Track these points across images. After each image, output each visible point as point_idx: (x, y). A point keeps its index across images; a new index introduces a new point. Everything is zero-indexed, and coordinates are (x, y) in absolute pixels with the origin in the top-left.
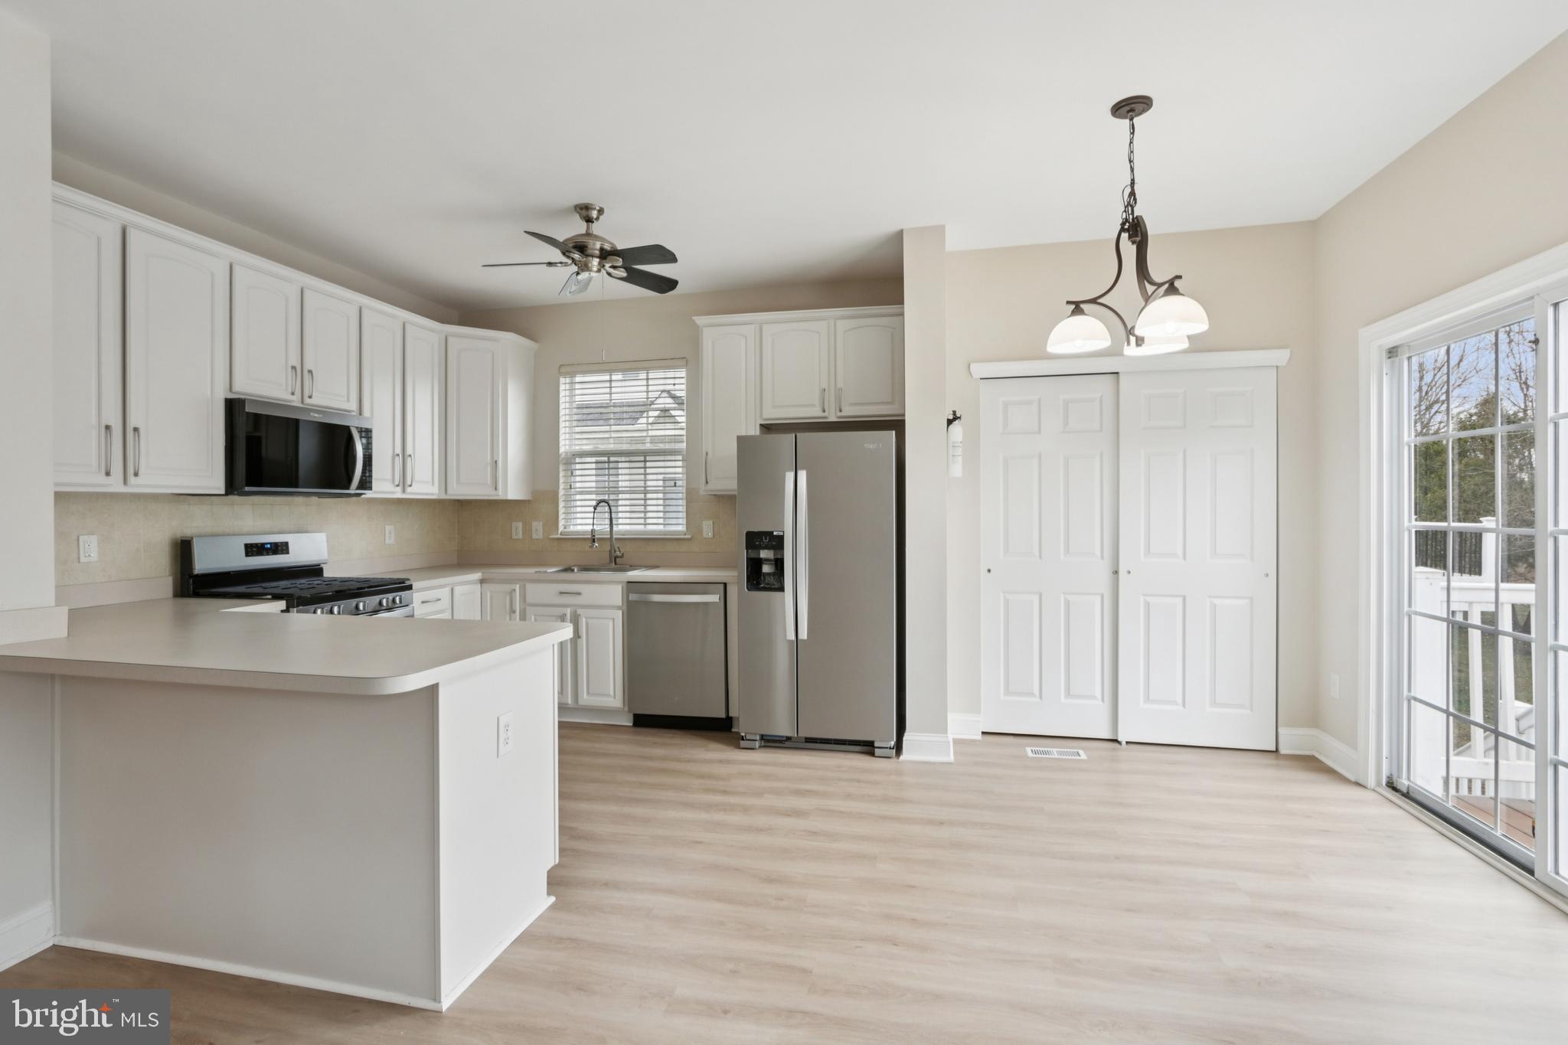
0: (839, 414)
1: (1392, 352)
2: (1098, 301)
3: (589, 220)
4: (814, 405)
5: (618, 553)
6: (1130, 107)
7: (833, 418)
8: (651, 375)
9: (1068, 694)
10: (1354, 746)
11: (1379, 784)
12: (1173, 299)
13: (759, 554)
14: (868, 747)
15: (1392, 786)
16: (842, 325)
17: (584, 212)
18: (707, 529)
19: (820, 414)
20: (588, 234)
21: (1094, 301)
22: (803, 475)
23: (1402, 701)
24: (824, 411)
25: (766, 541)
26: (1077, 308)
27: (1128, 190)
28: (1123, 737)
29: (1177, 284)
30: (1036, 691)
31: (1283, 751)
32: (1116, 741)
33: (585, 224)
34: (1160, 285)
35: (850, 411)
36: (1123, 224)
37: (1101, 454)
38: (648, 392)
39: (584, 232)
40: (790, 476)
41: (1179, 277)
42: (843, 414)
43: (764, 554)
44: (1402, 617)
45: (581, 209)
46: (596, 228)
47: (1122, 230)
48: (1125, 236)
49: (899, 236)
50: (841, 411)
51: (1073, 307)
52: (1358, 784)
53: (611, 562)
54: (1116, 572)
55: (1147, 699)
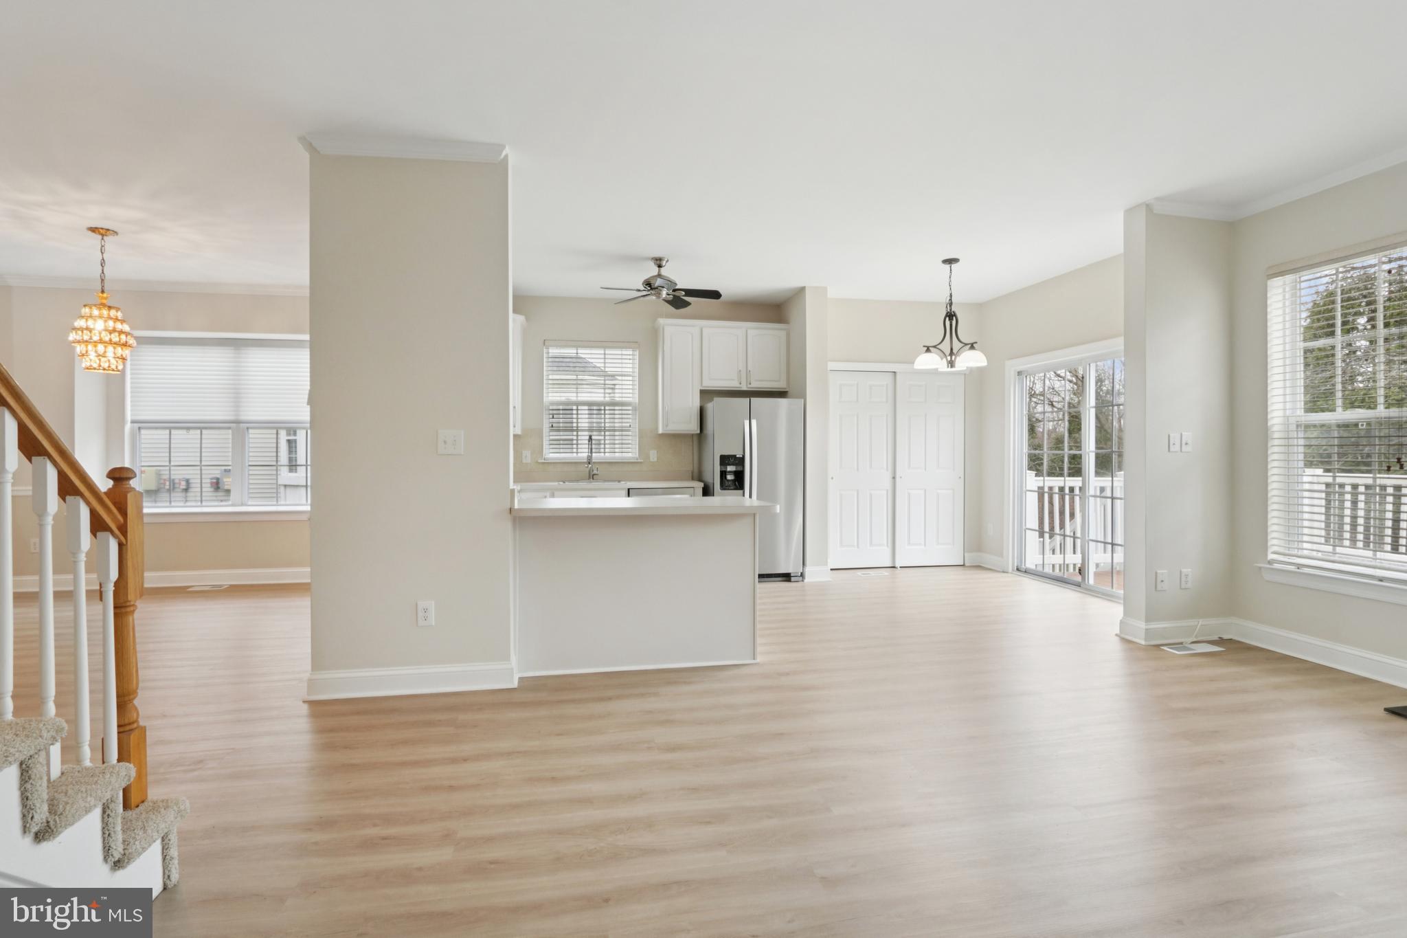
0: (749, 386)
1: (1019, 373)
2: (938, 347)
3: (660, 266)
4: (733, 380)
5: (595, 472)
6: (950, 261)
7: (744, 388)
8: (607, 352)
9: (871, 544)
10: (1001, 555)
11: (1013, 570)
12: (972, 352)
13: (727, 468)
14: (787, 577)
15: (1018, 569)
16: (751, 332)
17: (658, 262)
18: (653, 456)
19: (738, 385)
20: (659, 275)
21: (935, 347)
22: (754, 422)
23: (1022, 531)
24: (740, 384)
25: (732, 460)
26: (928, 350)
27: (949, 298)
28: (898, 565)
29: (974, 345)
30: (856, 544)
31: (967, 564)
32: (894, 567)
33: (657, 268)
34: (966, 344)
35: (756, 385)
36: (947, 313)
37: (887, 416)
38: (605, 363)
39: (656, 273)
40: (747, 423)
41: (976, 343)
42: (753, 385)
43: (730, 468)
44: (1022, 493)
45: (657, 260)
46: (664, 271)
47: (946, 316)
48: (947, 319)
49: (802, 289)
50: (750, 384)
51: (926, 348)
52: (1004, 572)
53: (589, 478)
54: (894, 478)
55: (909, 544)
